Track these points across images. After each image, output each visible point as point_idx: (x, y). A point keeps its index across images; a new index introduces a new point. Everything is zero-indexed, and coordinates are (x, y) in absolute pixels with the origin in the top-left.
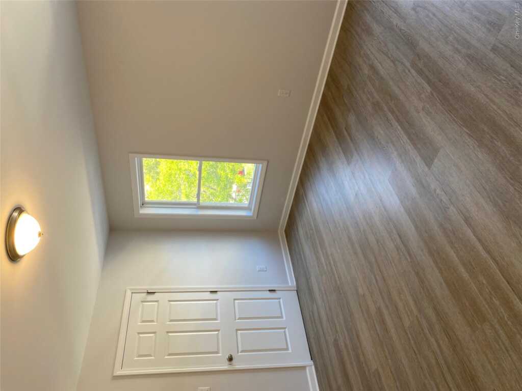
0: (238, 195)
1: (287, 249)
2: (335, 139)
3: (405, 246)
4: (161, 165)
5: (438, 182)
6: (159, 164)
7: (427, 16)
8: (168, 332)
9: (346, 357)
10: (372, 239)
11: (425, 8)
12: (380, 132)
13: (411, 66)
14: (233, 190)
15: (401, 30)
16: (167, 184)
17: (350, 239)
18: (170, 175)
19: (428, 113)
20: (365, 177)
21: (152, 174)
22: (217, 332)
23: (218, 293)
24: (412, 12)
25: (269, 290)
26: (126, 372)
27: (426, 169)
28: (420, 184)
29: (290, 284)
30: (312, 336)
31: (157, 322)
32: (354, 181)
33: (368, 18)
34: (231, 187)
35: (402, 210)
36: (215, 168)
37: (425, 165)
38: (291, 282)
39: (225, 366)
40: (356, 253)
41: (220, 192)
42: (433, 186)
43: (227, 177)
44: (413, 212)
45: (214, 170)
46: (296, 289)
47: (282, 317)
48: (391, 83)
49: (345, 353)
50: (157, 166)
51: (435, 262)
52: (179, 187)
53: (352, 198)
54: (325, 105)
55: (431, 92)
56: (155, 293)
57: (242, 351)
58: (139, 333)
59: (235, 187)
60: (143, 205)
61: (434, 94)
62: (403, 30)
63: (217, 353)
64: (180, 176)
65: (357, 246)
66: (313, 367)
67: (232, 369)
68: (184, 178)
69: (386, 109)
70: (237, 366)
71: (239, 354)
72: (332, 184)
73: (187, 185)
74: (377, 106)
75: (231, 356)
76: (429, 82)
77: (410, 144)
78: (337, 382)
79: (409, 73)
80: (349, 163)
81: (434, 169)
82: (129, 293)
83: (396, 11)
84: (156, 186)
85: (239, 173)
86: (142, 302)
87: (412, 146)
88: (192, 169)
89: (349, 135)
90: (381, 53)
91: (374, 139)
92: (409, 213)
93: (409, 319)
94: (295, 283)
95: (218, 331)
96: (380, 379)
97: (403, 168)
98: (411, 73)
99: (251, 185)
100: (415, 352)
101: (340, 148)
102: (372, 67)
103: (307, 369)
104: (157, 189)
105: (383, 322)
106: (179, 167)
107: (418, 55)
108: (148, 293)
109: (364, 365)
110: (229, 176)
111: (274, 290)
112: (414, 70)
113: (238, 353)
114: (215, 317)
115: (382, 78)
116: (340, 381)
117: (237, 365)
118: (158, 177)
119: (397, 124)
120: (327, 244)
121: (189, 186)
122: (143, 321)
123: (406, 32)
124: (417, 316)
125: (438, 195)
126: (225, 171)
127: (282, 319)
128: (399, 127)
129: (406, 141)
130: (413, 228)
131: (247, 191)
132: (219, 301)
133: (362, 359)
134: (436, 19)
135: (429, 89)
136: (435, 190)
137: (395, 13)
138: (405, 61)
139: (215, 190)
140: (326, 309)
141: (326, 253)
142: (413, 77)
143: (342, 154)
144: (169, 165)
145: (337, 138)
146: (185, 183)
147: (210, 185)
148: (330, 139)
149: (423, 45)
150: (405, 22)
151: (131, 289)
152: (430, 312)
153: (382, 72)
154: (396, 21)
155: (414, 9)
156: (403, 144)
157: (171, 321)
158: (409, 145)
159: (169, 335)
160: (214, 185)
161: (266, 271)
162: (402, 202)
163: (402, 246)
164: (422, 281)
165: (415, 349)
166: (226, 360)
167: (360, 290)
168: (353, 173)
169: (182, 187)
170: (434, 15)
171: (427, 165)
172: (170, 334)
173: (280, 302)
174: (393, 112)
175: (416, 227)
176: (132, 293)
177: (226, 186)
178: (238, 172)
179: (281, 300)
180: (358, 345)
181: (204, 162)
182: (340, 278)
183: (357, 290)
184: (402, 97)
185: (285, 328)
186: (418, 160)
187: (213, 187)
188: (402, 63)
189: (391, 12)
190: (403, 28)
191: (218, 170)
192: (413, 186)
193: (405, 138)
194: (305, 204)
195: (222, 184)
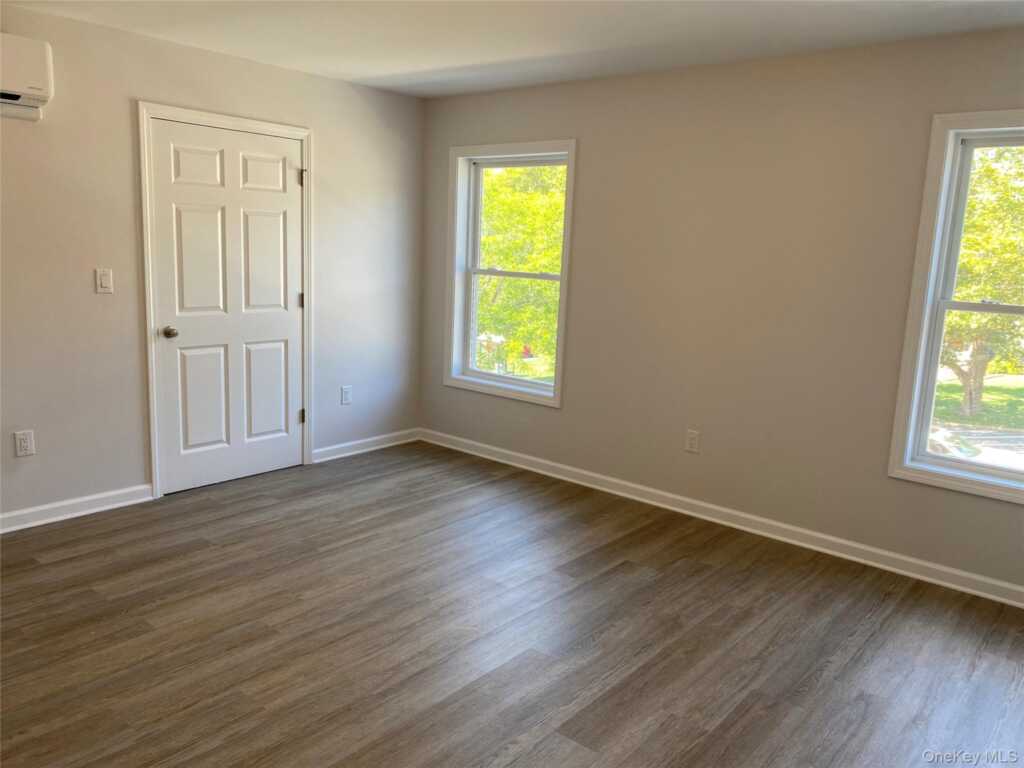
0: (481, 345)
1: (383, 446)
2: (604, 543)
3: (402, 684)
4: (542, 196)
5: (531, 748)
6: (543, 193)
7: (850, 723)
8: (223, 210)
9: (173, 565)
10: (414, 617)
11: (864, 719)
12: (626, 630)
13: (754, 690)
14: (493, 336)
15: (821, 670)
16: (505, 208)
17: (412, 572)
18: (522, 214)
19: (663, 728)
20: (536, 601)
21: (524, 178)
22: (222, 306)
23: (300, 310)
24: (855, 694)
25: (303, 411)
26: (145, 127)
27: (556, 724)
28: (526, 714)
29: (316, 451)
30: (214, 495)
31: (244, 188)
32: (525, 580)
33: (840, 606)
34: (499, 332)
35: (472, 678)
36: (535, 301)
37: (564, 721)
38: (320, 454)
39: (154, 323)
40: (383, 584)
41: (489, 311)
42: (523, 738)
43: (519, 324)
44: (469, 699)
45: (531, 300)
46: (306, 463)
47: (250, 435)
48: (719, 652)
49: (182, 563)
50: (540, 189)
51: (374, 745)
52: (498, 231)
53: (491, 575)
54: (669, 521)
55: (706, 732)
56: (302, 184)
57: (183, 357)
58: (222, 153)
59: (498, 339)
60: (474, 164)
61: (702, 739)
62: (821, 675)
63: (182, 307)
64: (520, 234)
65: (397, 587)
66: (150, 498)
67: (149, 335)
68: (517, 241)
69: (670, 641)
70: (153, 345)
71: (178, 351)
72: (519, 536)
73: (501, 246)
74: (674, 624)
75: (175, 335)
76: (724, 727)
77: (604, 691)
78: (120, 546)
79: (739, 687)
80: (560, 569)
81: (557, 740)
82: (302, 134)
83: (856, 660)
84: (501, 186)
85: (525, 347)
86: (284, 160)
87: (600, 694)
88: (534, 256)
89: (615, 570)
90: (775, 632)
91: (608, 619)
92: (468, 690)
93: (257, 693)
94: (317, 461)
95: (225, 310)
96: (129, 636)
97: (556, 678)
98: (740, 691)
99: (502, 373)
100: (189, 706)
101: (588, 550)
102: (747, 614)
103: (146, 487)
104: (497, 187)
105: (249, 640)
106: (539, 232)
107: (775, 704)
108: (302, 172)
109: (159, 602)
110: (522, 328)
111: (303, 421)
112: (748, 697)
113: (181, 349)
114: (251, 303)
115: (728, 633)
116: (124, 554)
117: (156, 346)
118: (518, 188)
119: (640, 664)
120: (399, 525)
121: (501, 251)
122: (245, 161)
123: (818, 681)
124: (263, 708)
125: (507, 749)
126: (531, 320)
127: (246, 434)
128: (634, 669)
129: (608, 685)
130: (438, 699)
131: (490, 363)
132: (282, 310)
133: (171, 598)
134: (845, 737)
135: (711, 727)
136: (514, 742)
137: (852, 659)
138: (762, 679)
139: (493, 301)
140: (268, 524)
141: (383, 525)
142: (733, 696)
143: (576, 555)
144: (542, 213)
145: (608, 545)
146: (507, 242)
147: (503, 292)
148: (605, 532)
149: (794, 715)
150: (836, 678)
151: (308, 137)
152: (274, 736)
153: (739, 635)
154: (838, 660)
155: (861, 696)
156: (603, 677)
157: (246, 217)
158: (600, 690)
159: (217, 213)
160: (503, 299)
161: (342, 404)
162: (488, 675)
163: (402, 676)
164: (332, 718)
165: (195, 707)
166: (166, 326)
167: (308, 594)
168: (539, 578)
169: (499, 238)
170: (853, 735)
171: (564, 725)
172: (219, 214)
173: (280, 431)
174: (664, 655)
175: (442, 706)
176: (302, 141)
177: (501, 321)
178: (528, 346)
179: (285, 434)
180: (201, 590)
181: (558, 283)
182: (330, 552)
183: (309, 587)
184: (692, 673)
185: (228, 441)
186: (573, 708)
187: (499, 297)
188: (757, 675)
189: (855, 650)
190: (825, 674)
191: (533, 307)
192: (521, 699)
193: (614, 681)
194: (473, 482)
195: (505, 315)
